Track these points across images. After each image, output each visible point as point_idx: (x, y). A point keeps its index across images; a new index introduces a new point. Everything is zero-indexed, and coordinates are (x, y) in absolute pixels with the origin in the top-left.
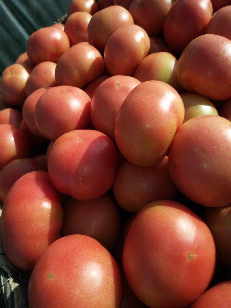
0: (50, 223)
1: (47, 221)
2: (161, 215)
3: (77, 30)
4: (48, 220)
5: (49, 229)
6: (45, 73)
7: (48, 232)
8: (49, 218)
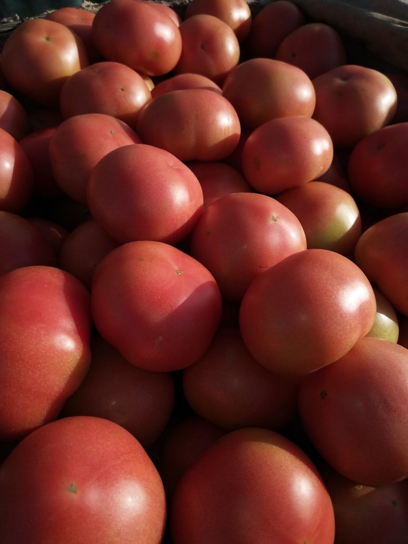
0: (68, 381)
1: (65, 376)
2: (281, 466)
3: (202, 47)
4: (68, 375)
5: (61, 390)
6: (123, 90)
7: (57, 395)
8: (70, 373)
